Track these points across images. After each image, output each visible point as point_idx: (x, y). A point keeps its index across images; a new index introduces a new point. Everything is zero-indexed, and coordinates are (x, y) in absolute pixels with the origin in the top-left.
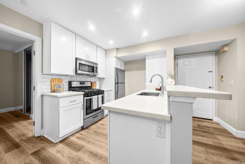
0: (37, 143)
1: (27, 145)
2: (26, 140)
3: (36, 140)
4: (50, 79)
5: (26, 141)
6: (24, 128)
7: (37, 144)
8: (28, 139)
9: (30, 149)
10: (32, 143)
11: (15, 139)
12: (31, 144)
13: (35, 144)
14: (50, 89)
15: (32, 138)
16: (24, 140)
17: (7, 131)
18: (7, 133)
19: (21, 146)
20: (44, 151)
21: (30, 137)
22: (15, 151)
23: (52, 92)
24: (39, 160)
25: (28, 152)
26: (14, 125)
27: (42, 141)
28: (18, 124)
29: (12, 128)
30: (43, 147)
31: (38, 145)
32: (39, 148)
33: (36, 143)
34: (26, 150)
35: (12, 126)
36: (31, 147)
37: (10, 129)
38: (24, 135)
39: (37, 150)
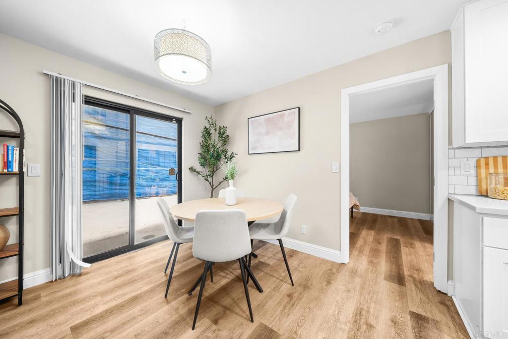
0: (431, 302)
1: (414, 292)
2: (417, 281)
3: (433, 296)
4: (475, 160)
5: (416, 283)
6: (425, 259)
7: (429, 305)
8: (422, 282)
9: (416, 302)
10: (423, 294)
11: (404, 269)
12: (420, 295)
13: (427, 301)
14: (475, 187)
15: (428, 284)
16: (414, 279)
17: (402, 247)
18: (401, 251)
19: (405, 286)
20: (434, 330)
21: (426, 281)
22: (395, 286)
23: (482, 196)
24: (416, 335)
25: (409, 303)
26: (415, 245)
27: (443, 307)
28: (422, 245)
29: (410, 248)
30: (438, 320)
31: (431, 306)
32: (429, 315)
33: (429, 300)
34: (408, 298)
35: (412, 245)
36: (418, 300)
37: (407, 247)
38: (419, 270)
39: (424, 314)
